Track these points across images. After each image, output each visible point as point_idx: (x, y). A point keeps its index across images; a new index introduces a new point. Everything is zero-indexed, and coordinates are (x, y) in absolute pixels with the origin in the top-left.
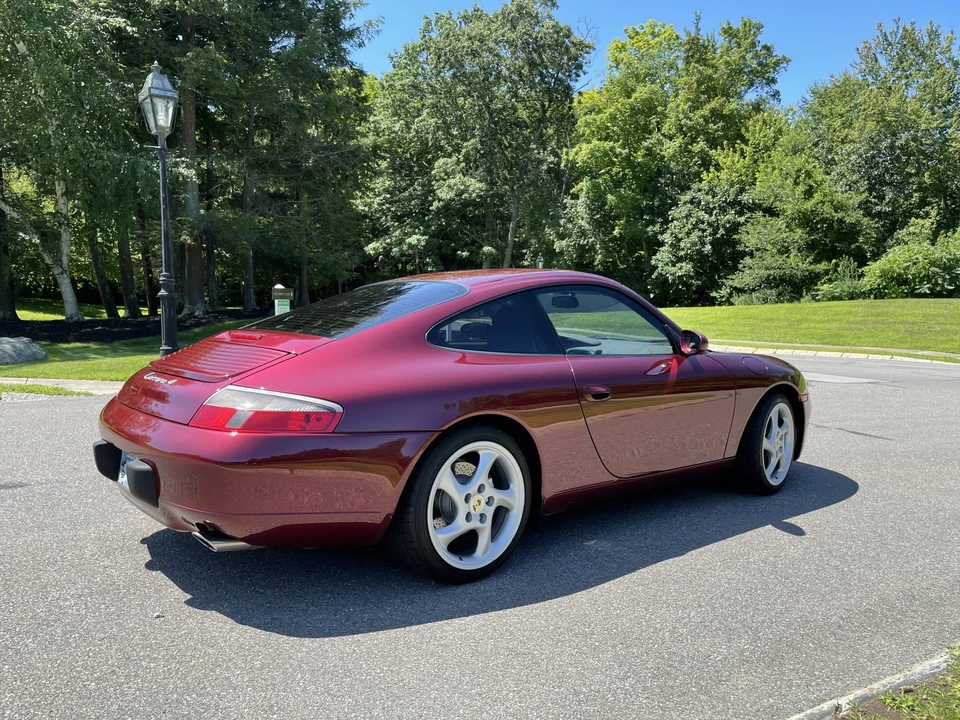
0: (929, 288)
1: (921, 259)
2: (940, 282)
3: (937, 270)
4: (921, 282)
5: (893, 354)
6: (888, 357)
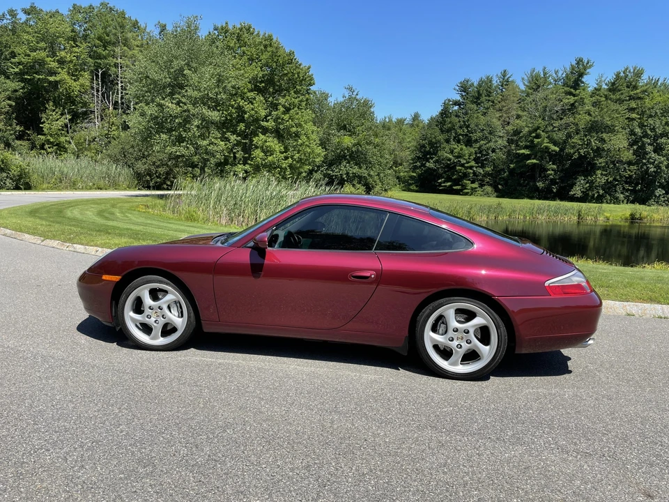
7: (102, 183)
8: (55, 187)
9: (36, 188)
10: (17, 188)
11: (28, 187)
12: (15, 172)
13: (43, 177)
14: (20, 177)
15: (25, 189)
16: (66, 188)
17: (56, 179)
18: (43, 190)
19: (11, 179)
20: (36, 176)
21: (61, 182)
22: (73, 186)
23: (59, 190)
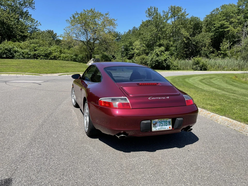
0: (5, 56)
1: (2, 48)
2: (8, 54)
3: (7, 51)
4: (3, 54)
5: (23, 74)
6: (22, 75)
7: (236, 68)
8: (216, 70)
9: (208, 70)
10: (201, 70)
11: (205, 69)
12: (201, 64)
13: (212, 66)
14: (203, 66)
15: (204, 70)
16: (220, 70)
17: (217, 67)
18: (211, 71)
19: (200, 67)
20: (209, 66)
21: (218, 68)
22: (223, 69)
23: (217, 71)
